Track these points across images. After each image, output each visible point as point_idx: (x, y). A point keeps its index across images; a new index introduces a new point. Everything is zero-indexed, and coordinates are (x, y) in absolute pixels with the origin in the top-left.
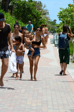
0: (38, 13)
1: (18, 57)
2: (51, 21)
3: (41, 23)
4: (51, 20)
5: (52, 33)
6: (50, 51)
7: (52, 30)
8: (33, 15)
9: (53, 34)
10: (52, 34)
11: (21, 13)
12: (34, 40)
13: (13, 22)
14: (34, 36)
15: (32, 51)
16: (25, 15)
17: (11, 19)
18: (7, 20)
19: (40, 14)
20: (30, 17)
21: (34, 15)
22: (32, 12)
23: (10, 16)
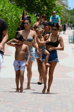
1: (19, 62)
4: (70, 8)
5: (71, 27)
7: (71, 23)
12: (49, 40)
13: (13, 12)
14: (49, 35)
15: (46, 55)
17: (10, 7)
18: (4, 8)
20: (39, 3)
21: (45, 1)
23: (9, 3)
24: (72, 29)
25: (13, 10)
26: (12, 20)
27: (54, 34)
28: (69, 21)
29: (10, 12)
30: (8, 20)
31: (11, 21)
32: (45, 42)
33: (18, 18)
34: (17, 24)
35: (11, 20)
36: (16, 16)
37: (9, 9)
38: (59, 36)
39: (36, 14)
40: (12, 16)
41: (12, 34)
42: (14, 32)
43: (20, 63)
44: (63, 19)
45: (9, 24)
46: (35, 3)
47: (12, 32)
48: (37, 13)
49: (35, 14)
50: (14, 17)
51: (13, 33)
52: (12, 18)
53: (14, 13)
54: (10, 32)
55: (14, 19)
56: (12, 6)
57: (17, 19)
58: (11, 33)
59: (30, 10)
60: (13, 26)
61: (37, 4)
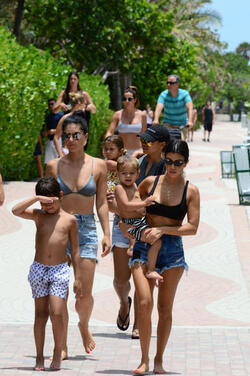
0: (154, 18)
2: (223, 52)
3: (173, 66)
4: (226, 46)
5: (229, 112)
6: (217, 233)
7: (230, 99)
8: (129, 26)
9: (236, 117)
10: (227, 117)
11: (69, 14)
12: (157, 197)
14: (157, 180)
16: (89, 24)
17: (13, 58)
19: (168, 24)
20: (117, 36)
21: (138, 28)
22: (127, 12)
23: (10, 42)
24: (232, 120)
25: (24, 69)
26: (22, 100)
27: (173, 176)
28: (223, 91)
29: (15, 75)
30: (8, 102)
31: (20, 107)
32: (143, 203)
33: (41, 92)
34: (39, 114)
35: (18, 101)
36: (37, 86)
37: (11, 65)
38: (189, 186)
39: (107, 72)
40: (23, 88)
41: (23, 153)
42: (30, 144)
43: (50, 272)
44: (201, 88)
45: (11, 116)
46: (105, 37)
47: (23, 144)
48: (110, 71)
49: (102, 74)
50: (28, 91)
51: (26, 148)
52: (21, 95)
53: (28, 76)
54: (16, 144)
55: (28, 98)
56: (22, 55)
57: (40, 99)
58: (18, 149)
59: (85, 62)
60: (25, 123)
61: (109, 38)
